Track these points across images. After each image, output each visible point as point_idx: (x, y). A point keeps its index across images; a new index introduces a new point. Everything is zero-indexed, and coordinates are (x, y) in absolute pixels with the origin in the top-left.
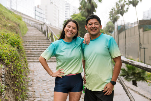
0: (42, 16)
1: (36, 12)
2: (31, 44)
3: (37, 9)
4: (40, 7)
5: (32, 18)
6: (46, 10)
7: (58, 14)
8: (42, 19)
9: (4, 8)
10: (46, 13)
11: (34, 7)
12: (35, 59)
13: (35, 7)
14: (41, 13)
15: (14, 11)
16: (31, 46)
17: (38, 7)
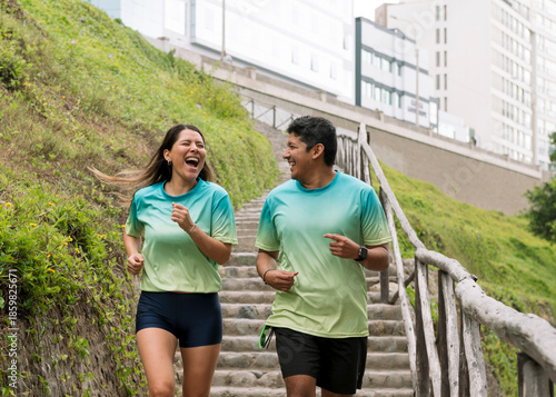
0: (408, 80)
1: (364, 54)
2: (242, 280)
3: (370, 36)
4: (391, 24)
5: (332, 97)
6: (440, 36)
7: (533, 62)
8: (407, 100)
10: (439, 59)
11: (352, 24)
12: (243, 383)
13: (358, 20)
14: (402, 64)
15: (205, 60)
16: (239, 288)
17: (381, 23)
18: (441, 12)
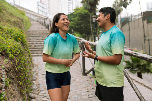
0: (45, 10)
1: (39, 7)
3: (40, 4)
4: (42, 2)
5: (35, 13)
6: (49, 4)
7: (61, 8)
8: (45, 13)
9: (8, 4)
10: (49, 7)
12: (39, 53)
13: (38, 2)
14: (44, 8)
15: (17, 7)
16: (35, 40)
17: (41, 2)
18: (49, 1)
